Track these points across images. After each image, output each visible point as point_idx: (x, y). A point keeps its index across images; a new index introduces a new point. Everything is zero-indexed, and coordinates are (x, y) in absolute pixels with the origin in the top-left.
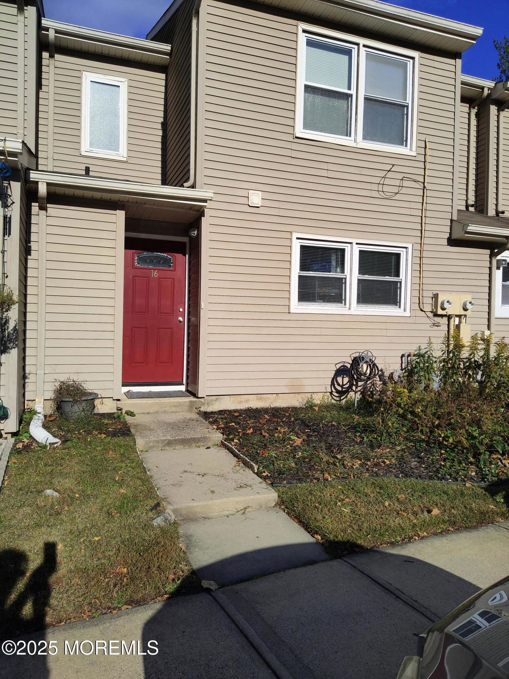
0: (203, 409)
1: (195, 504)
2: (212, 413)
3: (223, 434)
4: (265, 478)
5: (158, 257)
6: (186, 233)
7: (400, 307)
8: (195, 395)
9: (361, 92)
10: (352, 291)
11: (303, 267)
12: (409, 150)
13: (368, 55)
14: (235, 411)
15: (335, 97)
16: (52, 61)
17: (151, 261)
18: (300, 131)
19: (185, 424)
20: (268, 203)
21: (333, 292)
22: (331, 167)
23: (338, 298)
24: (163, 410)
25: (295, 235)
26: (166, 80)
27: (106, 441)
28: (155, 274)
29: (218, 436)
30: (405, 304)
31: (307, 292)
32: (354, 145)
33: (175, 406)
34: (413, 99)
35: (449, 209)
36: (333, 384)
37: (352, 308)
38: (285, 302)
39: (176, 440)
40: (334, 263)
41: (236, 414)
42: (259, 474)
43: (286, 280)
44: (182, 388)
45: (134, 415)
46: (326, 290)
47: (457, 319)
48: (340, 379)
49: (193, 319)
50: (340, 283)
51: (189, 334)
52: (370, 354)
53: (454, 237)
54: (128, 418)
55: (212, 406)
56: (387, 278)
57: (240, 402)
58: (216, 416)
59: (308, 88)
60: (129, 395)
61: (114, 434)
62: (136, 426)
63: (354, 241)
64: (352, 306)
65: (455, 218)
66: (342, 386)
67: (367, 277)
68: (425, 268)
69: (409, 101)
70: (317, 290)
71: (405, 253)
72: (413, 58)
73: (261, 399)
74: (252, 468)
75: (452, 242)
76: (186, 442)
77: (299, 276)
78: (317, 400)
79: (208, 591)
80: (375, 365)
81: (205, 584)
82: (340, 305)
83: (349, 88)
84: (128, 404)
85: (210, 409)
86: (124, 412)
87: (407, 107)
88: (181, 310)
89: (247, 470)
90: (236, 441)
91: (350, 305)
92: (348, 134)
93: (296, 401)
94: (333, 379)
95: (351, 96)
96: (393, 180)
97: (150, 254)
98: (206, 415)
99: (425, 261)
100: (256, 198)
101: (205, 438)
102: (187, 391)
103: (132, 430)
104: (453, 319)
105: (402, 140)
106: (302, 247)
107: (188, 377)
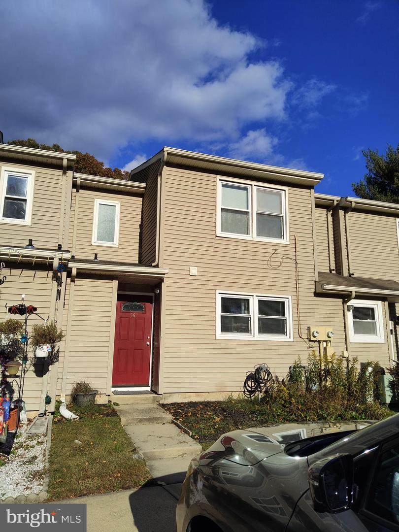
0: (161, 402)
1: (155, 450)
2: (167, 404)
3: (173, 416)
4: (195, 439)
5: (135, 305)
6: (153, 291)
7: (286, 335)
8: (156, 393)
9: (254, 210)
10: (255, 325)
11: (223, 311)
12: (286, 241)
13: (257, 190)
14: (182, 403)
15: (239, 214)
16: (78, 194)
17: (131, 307)
18: (219, 233)
19: (151, 410)
20: (201, 274)
21: (244, 326)
22: (238, 252)
23: (247, 330)
24: (136, 402)
25: (218, 292)
26: (143, 201)
27: (103, 419)
28: (134, 316)
29: (170, 417)
30: (290, 333)
31: (227, 326)
32: (252, 239)
33: (143, 400)
34: (285, 212)
35: (313, 275)
36: (245, 386)
37: (256, 336)
38: (212, 333)
39: (144, 419)
40: (243, 308)
41: (182, 405)
42: (192, 437)
43: (213, 319)
44: (149, 389)
45: (119, 405)
46: (239, 325)
47: (325, 343)
48: (249, 383)
49: (156, 343)
50: (247, 320)
51: (153, 353)
52: (266, 366)
53: (317, 292)
54: (115, 407)
55: (167, 400)
56: (277, 317)
57: (185, 398)
58: (170, 406)
59: (223, 210)
60: (115, 393)
61: (108, 415)
62: (120, 411)
63: (255, 295)
64: (255, 335)
65: (317, 280)
66: (251, 387)
67: (264, 316)
68: (300, 310)
69: (284, 214)
70: (234, 324)
71: (287, 301)
72: (284, 190)
73: (198, 395)
74: (188, 433)
75: (317, 294)
76: (150, 420)
77: (221, 316)
78: (235, 396)
79: (161, 485)
80: (270, 373)
81: (159, 483)
82: (247, 334)
83: (248, 209)
84: (115, 399)
85: (165, 402)
86: (112, 403)
87: (283, 217)
88: (149, 338)
89: (186, 435)
90: (180, 419)
91: (254, 334)
92: (248, 233)
93: (221, 398)
94: (245, 382)
95: (249, 212)
96: (276, 259)
97: (131, 303)
98: (163, 406)
99: (300, 306)
100: (194, 271)
101: (162, 418)
102: (152, 390)
103: (118, 414)
104: (321, 343)
105: (281, 236)
106: (223, 298)
107: (152, 381)
